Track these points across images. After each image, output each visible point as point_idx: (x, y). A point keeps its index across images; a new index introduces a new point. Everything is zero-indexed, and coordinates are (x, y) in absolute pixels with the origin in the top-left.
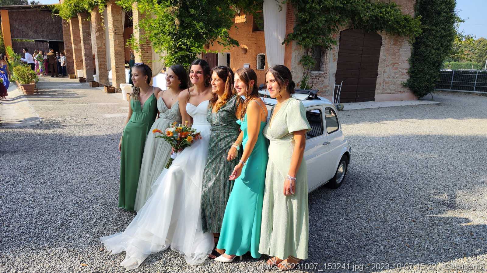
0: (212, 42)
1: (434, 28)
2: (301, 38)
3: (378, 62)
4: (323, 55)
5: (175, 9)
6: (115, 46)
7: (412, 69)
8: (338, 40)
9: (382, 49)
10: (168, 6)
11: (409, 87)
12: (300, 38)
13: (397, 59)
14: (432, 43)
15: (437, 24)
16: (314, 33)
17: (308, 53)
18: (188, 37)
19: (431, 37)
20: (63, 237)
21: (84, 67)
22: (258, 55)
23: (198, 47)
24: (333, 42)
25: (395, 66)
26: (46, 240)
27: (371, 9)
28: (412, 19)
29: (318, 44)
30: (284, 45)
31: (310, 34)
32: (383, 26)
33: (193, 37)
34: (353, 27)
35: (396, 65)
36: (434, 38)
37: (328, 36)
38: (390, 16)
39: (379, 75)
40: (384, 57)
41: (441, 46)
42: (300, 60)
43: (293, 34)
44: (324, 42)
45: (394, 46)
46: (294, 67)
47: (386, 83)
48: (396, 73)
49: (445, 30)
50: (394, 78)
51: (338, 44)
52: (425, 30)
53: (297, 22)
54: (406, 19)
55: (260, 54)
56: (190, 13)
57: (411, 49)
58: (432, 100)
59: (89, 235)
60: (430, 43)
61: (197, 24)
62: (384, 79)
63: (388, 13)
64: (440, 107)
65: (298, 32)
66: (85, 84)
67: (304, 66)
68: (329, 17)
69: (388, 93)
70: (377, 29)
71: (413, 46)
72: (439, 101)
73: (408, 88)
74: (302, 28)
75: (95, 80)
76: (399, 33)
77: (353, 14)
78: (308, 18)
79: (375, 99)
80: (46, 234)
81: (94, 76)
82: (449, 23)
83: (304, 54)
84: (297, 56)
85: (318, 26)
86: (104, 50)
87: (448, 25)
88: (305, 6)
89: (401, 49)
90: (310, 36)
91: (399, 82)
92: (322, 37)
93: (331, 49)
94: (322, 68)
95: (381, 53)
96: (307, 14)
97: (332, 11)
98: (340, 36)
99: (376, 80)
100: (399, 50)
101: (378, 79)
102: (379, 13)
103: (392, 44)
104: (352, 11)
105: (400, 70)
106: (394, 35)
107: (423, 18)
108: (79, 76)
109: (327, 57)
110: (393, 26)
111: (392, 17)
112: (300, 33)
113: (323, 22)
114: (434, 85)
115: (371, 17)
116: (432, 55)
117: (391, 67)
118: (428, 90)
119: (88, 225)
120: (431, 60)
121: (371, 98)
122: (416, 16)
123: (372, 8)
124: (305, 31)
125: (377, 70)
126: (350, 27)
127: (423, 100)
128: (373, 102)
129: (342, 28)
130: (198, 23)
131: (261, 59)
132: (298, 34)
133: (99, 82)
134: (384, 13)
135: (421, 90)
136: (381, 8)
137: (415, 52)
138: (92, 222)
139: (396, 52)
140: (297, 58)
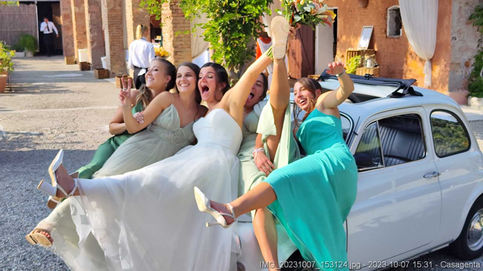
6: (133, 6)
21: (89, 44)
42: (469, 15)
46: (458, 28)
55: (393, 7)
66: (89, 73)
67: (479, 27)
75: (105, 66)
81: (103, 59)
83: (477, 5)
84: (463, 8)
86: (119, 13)
108: (80, 60)
133: (110, 69)
140: (463, 12)
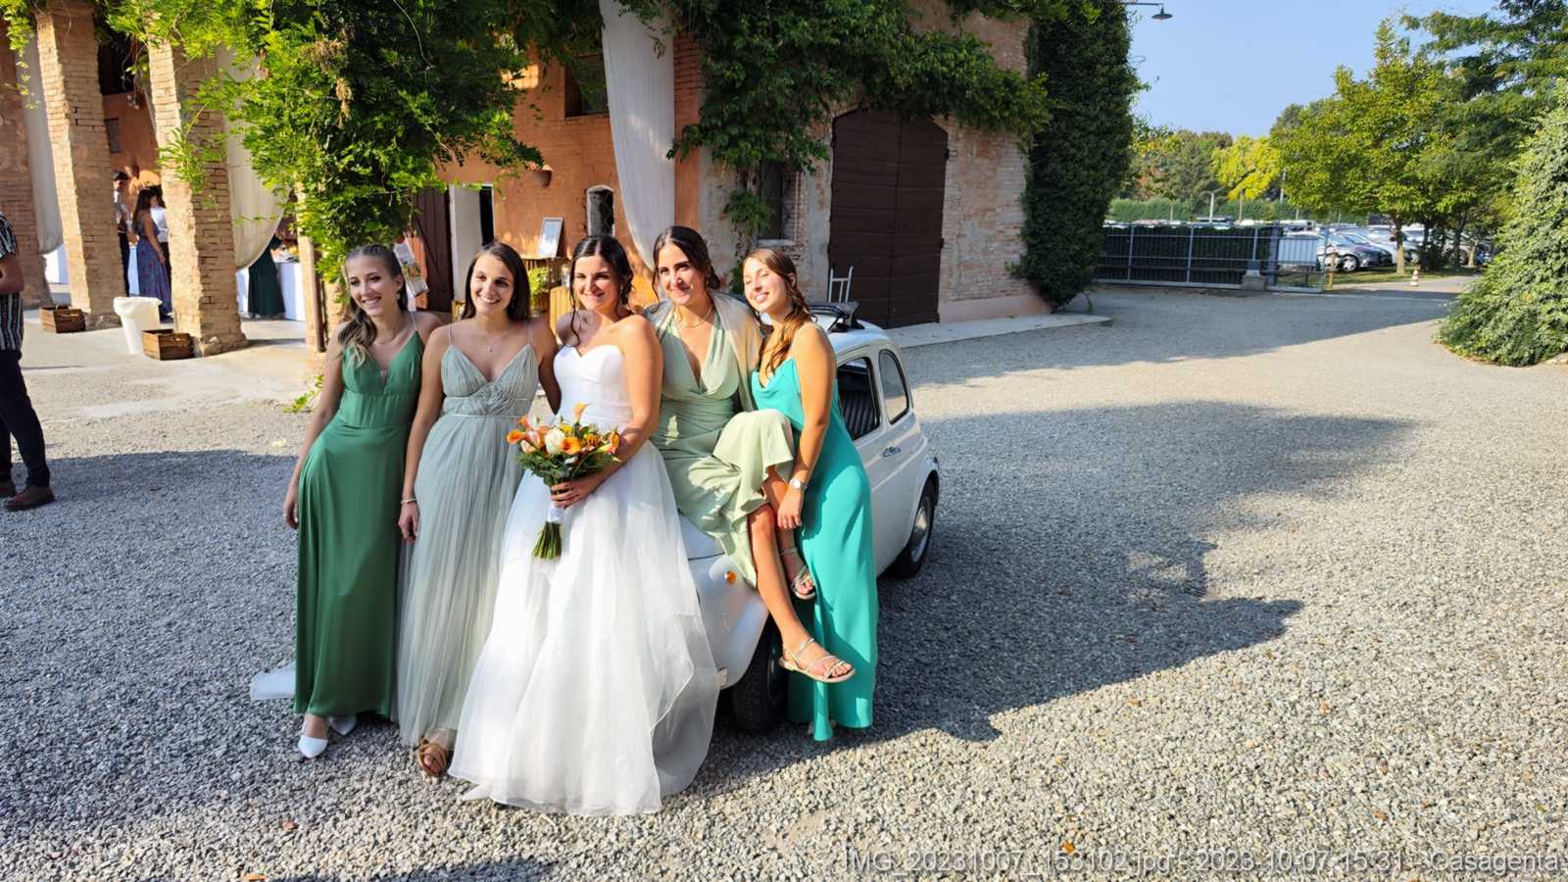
0: (459, 155)
1: (1080, 107)
2: (726, 138)
3: (942, 208)
4: (788, 189)
5: (335, 48)
7: (1033, 225)
8: (827, 142)
9: (950, 167)
10: (309, 39)
11: (1028, 278)
12: (722, 139)
13: (991, 196)
14: (1080, 149)
15: (1088, 98)
16: (764, 125)
17: (745, 185)
18: (381, 140)
19: (1076, 134)
20: (136, 808)
22: (590, 190)
23: (414, 172)
24: (818, 151)
25: (986, 219)
26: (81, 826)
27: (916, 53)
28: (1023, 83)
29: (775, 156)
30: (672, 161)
31: (748, 126)
32: (948, 102)
33: (397, 139)
34: (868, 105)
35: (989, 213)
36: (1081, 136)
37: (800, 132)
38: (968, 73)
39: (945, 246)
40: (957, 194)
41: (1103, 159)
42: (722, 206)
43: (700, 127)
44: (791, 151)
45: (978, 161)
46: (708, 225)
47: (968, 266)
48: (989, 239)
49: (1108, 113)
50: (985, 252)
51: (830, 153)
52: (1058, 115)
53: (709, 91)
54: (1007, 83)
55: (598, 187)
56: (380, 60)
57: (1025, 166)
58: (1090, 311)
59: (226, 792)
60: (1073, 151)
61: (409, 98)
62: (960, 257)
63: (961, 64)
64: (1113, 329)
65: (714, 121)
67: (738, 225)
68: (804, 75)
69: (973, 298)
70: (934, 110)
71: (1032, 160)
72: (1109, 315)
73: (1024, 281)
74: (727, 109)
76: (992, 124)
77: (867, 67)
78: (742, 77)
79: (941, 317)
80: (74, 808)
82: (1118, 94)
83: (734, 189)
84: (715, 193)
85: (773, 102)
87: (1116, 99)
88: (730, 42)
89: (999, 169)
90: (750, 132)
91: (1000, 265)
92: (783, 134)
93: (812, 171)
94: (787, 229)
95: (948, 182)
96: (738, 66)
97: (810, 58)
98: (833, 133)
99: (938, 260)
100: (995, 170)
101: (946, 258)
102: (937, 65)
103: (974, 152)
104: (866, 58)
105: (1002, 228)
106: (978, 128)
107: (1050, 79)
109: (802, 196)
110: (975, 102)
111: (975, 78)
112: (720, 124)
113: (787, 91)
114: (1092, 268)
115: (916, 75)
116: (1081, 185)
117: (975, 220)
118: (1079, 284)
119: (206, 761)
120: (1079, 200)
121: (928, 313)
122: (1032, 74)
123: (919, 49)
124: (736, 118)
125: (940, 229)
126: (860, 104)
127: (1064, 312)
128: (935, 324)
129: (838, 108)
130: (414, 94)
131: (599, 202)
132: (715, 127)
134: (953, 65)
135: (1058, 283)
136: (943, 50)
137: (1036, 176)
138: (218, 753)
139: (989, 178)
140: (715, 200)
